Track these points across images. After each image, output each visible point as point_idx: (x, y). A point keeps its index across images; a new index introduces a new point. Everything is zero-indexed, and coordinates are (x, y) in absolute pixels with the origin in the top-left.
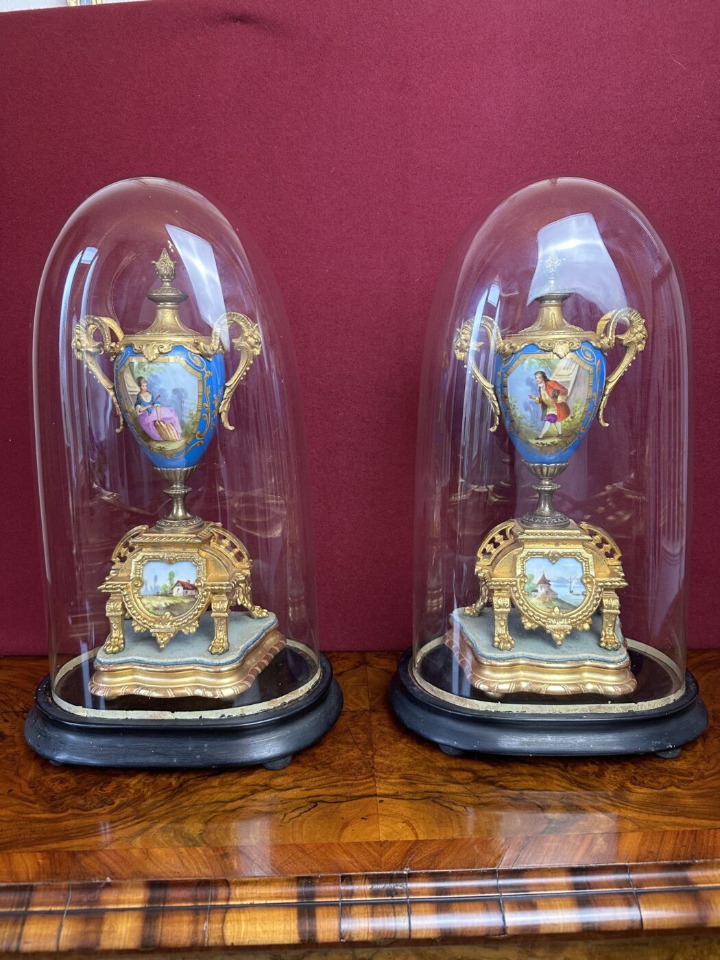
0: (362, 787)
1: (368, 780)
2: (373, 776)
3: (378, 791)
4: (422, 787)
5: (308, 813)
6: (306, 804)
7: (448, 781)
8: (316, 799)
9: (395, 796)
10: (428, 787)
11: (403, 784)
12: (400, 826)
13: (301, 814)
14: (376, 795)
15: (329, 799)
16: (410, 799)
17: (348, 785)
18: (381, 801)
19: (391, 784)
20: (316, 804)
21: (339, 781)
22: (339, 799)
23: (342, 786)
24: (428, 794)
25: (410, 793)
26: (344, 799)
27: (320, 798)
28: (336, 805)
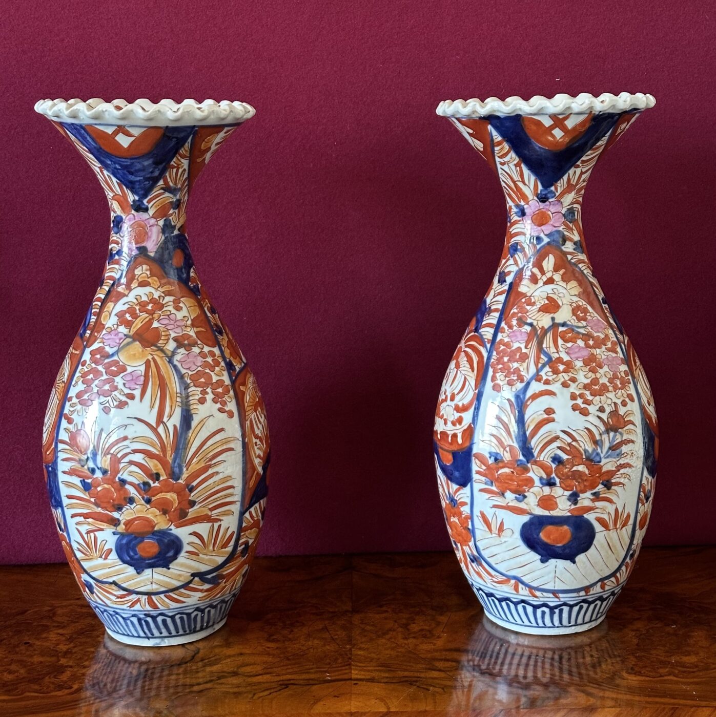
0: (337, 673)
1: (344, 668)
2: (350, 664)
3: (354, 676)
4: (401, 674)
5: (279, 693)
6: (276, 686)
7: (429, 669)
8: (286, 682)
9: (372, 680)
10: (406, 674)
11: (380, 671)
12: (373, 702)
13: (270, 693)
14: (351, 679)
15: (301, 682)
16: (387, 682)
17: (321, 672)
18: (355, 684)
19: (368, 671)
20: (287, 686)
21: (312, 669)
22: (311, 682)
23: (316, 672)
24: (406, 679)
25: (387, 678)
26: (316, 682)
27: (292, 682)
28: (308, 687)
